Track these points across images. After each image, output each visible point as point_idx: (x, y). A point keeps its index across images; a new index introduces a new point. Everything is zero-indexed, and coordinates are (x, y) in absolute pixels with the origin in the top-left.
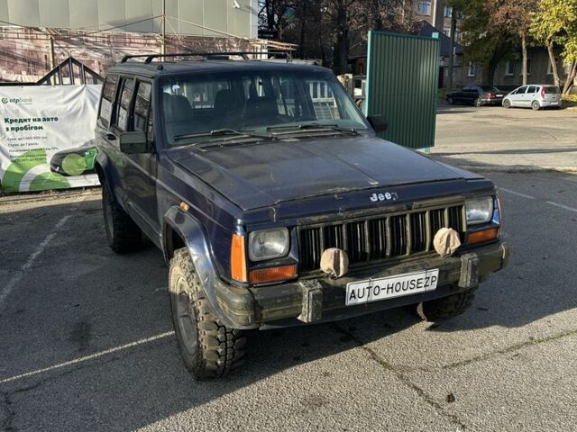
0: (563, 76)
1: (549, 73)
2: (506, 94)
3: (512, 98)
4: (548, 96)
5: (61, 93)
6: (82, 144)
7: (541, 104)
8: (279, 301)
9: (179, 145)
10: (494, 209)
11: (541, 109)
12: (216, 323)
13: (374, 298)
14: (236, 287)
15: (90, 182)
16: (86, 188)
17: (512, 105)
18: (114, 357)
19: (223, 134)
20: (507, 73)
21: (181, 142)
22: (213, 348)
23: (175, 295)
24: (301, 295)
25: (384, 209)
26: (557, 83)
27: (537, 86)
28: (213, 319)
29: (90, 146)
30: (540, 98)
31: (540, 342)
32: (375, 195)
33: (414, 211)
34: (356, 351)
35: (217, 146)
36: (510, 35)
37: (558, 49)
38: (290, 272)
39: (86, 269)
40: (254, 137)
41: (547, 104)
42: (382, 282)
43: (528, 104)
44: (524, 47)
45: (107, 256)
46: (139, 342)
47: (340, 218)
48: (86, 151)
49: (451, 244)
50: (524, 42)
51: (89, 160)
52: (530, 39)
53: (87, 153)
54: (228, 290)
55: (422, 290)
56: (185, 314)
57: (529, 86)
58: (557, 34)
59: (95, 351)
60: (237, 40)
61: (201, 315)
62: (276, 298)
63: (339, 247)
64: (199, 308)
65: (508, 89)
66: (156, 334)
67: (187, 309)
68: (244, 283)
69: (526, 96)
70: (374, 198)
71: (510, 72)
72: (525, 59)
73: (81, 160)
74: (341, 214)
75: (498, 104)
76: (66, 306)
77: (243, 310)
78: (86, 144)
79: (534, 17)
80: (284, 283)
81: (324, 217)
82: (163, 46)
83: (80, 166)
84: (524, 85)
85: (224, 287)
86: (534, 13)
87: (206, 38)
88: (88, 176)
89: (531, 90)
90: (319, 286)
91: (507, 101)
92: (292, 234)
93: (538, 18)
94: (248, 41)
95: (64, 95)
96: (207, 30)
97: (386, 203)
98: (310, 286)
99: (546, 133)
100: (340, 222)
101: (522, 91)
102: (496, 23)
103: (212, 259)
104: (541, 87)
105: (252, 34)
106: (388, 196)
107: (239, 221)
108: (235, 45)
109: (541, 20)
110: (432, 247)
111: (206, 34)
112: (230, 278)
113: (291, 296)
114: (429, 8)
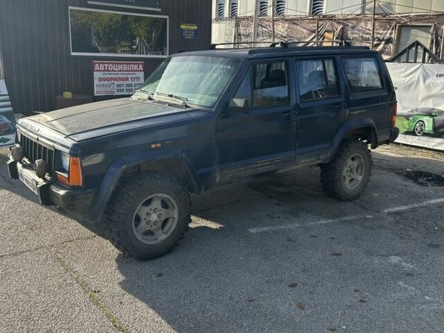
5: (403, 69)
6: (410, 110)
15: (408, 141)
16: (405, 145)
29: (415, 113)
48: (411, 116)
51: (411, 124)
53: (411, 118)
73: (406, 122)
78: (412, 111)
83: (404, 127)
88: (407, 136)
95: (405, 71)
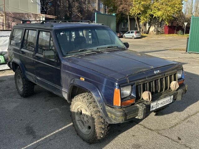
0: (140, 28)
1: (136, 27)
2: (124, 34)
3: (126, 35)
4: (137, 34)
7: (135, 37)
8: (132, 112)
9: (68, 56)
10: (183, 73)
11: (135, 38)
12: (102, 122)
13: (158, 107)
14: (116, 108)
17: (126, 37)
18: (50, 139)
19: (83, 51)
20: (123, 27)
21: (69, 54)
22: (100, 132)
23: (74, 113)
24: (138, 109)
25: (158, 76)
26: (139, 30)
27: (133, 31)
28: (100, 121)
30: (134, 35)
31: (192, 116)
32: (155, 71)
33: (166, 76)
34: (137, 125)
35: (82, 55)
36: (124, 15)
37: (138, 19)
38: (132, 101)
39: (15, 105)
40: (93, 51)
41: (137, 37)
42: (160, 102)
43: (131, 37)
44: (128, 18)
45: (19, 99)
46: (56, 132)
47: (147, 80)
49: (176, 86)
50: (128, 17)
52: (130, 16)
54: (114, 110)
55: (169, 103)
56: (79, 119)
57: (131, 31)
58: (138, 14)
59: (41, 138)
60: (33, 14)
61: (96, 120)
62: (131, 111)
63: (149, 91)
64: (95, 117)
65: (124, 32)
66: (61, 128)
67: (80, 118)
68: (120, 107)
69: (130, 34)
70: (155, 72)
71: (124, 26)
72: (129, 22)
74: (147, 79)
75: (122, 37)
76: (16, 121)
77: (122, 117)
79: (131, 8)
80: (131, 105)
81: (142, 80)
82: (4, 16)
84: (129, 31)
85: (112, 109)
86: (131, 7)
87: (21, 13)
89: (132, 32)
90: (144, 105)
91: (125, 36)
92: (133, 87)
93: (132, 9)
94: (37, 15)
96: (21, 10)
97: (158, 74)
98: (141, 106)
99: (141, 46)
100: (147, 82)
101: (129, 33)
102: (120, 10)
103: (103, 99)
104: (135, 31)
105: (39, 12)
106: (158, 71)
107: (117, 84)
108: (32, 16)
109: (133, 9)
110: (170, 88)
111: (20, 12)
112: (113, 105)
113: (135, 110)
114: (95, 5)
